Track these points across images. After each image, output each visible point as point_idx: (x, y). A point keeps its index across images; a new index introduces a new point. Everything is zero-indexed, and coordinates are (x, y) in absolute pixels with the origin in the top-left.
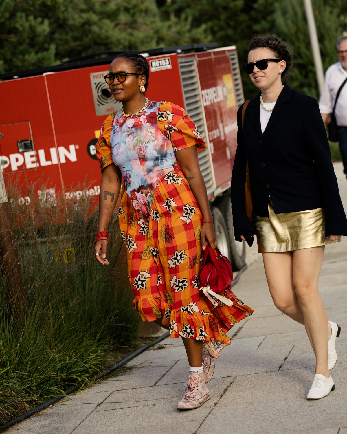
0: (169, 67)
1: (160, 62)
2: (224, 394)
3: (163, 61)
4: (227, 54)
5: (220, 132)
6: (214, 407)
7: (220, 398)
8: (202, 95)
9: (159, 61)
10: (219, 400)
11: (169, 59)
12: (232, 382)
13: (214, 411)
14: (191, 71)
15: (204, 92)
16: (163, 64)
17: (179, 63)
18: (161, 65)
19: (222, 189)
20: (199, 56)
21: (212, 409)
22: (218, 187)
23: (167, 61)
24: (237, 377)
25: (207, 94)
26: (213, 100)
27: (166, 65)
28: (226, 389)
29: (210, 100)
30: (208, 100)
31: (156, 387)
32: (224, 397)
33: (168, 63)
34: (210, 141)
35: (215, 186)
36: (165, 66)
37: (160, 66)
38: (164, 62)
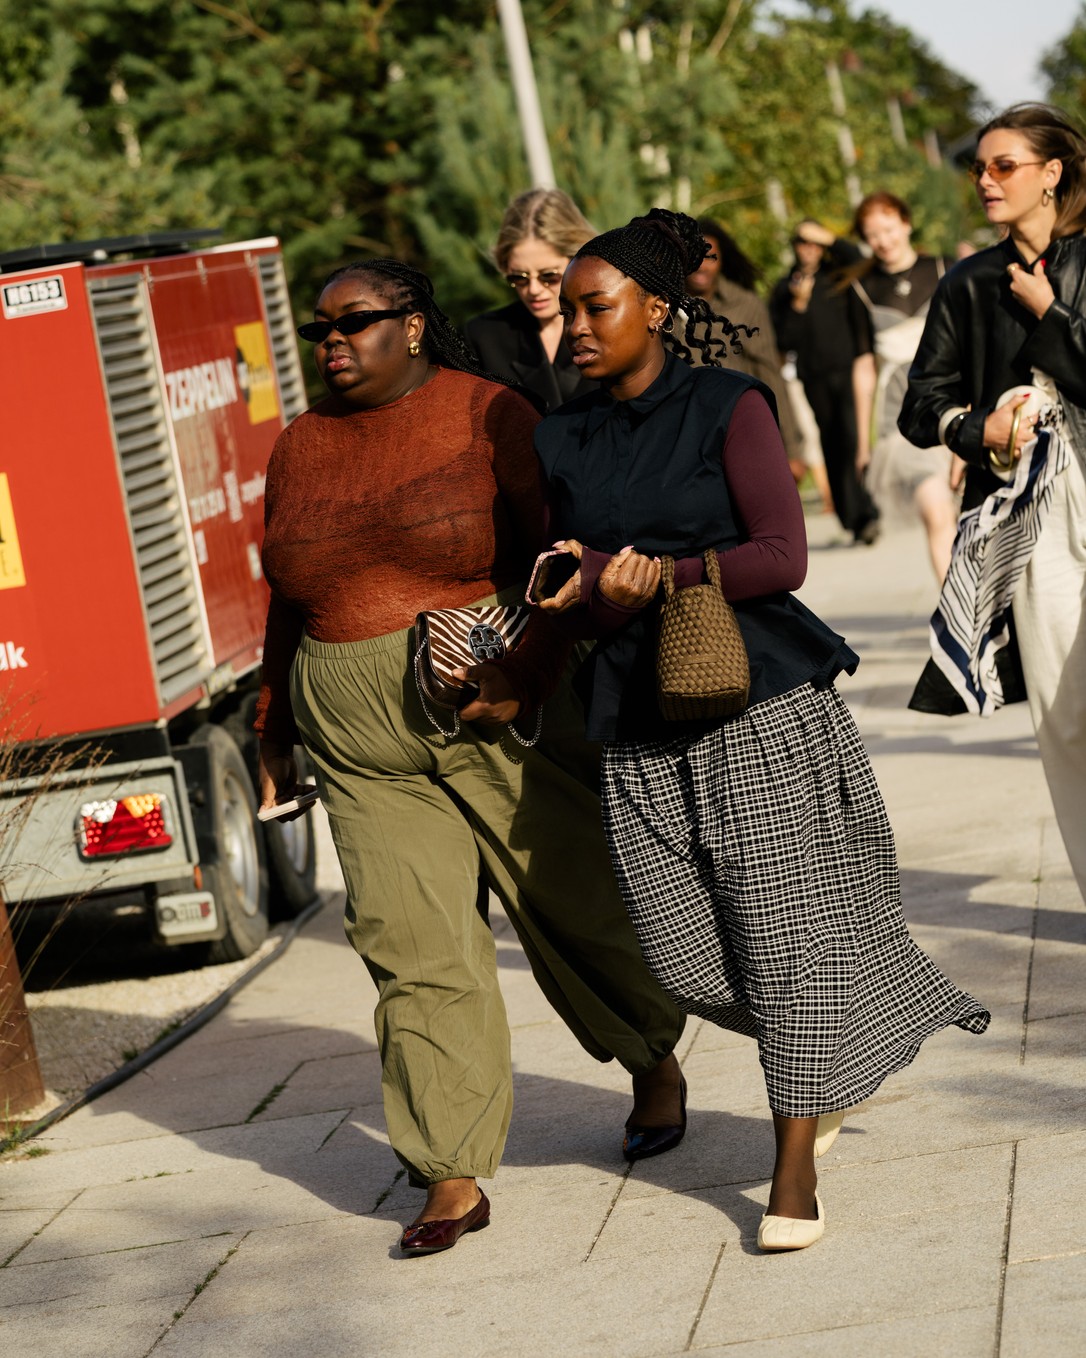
0: (61, 304)
1: (33, 289)
2: (205, 1285)
3: (41, 287)
4: (251, 262)
5: (227, 499)
6: (173, 1324)
7: (194, 1298)
8: (168, 388)
9: (29, 286)
10: (189, 1304)
11: (58, 281)
12: (233, 1248)
13: (171, 1335)
14: (133, 316)
15: (174, 378)
16: (43, 296)
17: (89, 291)
18: (35, 297)
19: (235, 669)
20: (154, 271)
21: (167, 1331)
22: (220, 665)
23: (53, 285)
24: (252, 1234)
25: (183, 384)
26: (205, 402)
27: (49, 298)
28: (215, 1271)
29: (192, 400)
30: (187, 401)
31: (8, 1270)
32: (205, 1293)
33: (55, 292)
34: (195, 528)
35: (210, 662)
36: (49, 302)
37: (32, 301)
38: (46, 290)
